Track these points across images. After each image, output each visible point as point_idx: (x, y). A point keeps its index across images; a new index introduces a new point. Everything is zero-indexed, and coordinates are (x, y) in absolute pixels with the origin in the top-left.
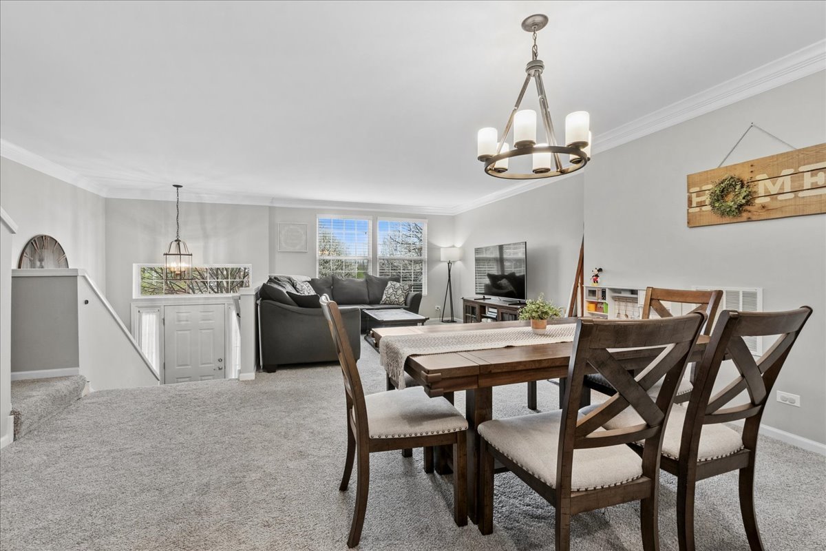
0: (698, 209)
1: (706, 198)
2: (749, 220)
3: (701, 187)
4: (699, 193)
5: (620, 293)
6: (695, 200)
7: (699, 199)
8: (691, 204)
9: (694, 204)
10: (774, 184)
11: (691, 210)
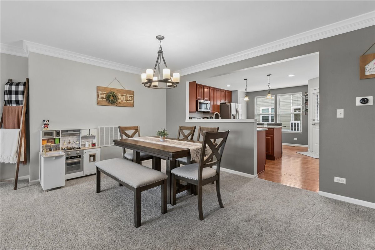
0: (101, 99)
1: (104, 96)
2: (116, 106)
3: (102, 92)
4: (102, 94)
5: (67, 132)
6: (100, 96)
7: (102, 96)
8: (99, 97)
9: (100, 97)
10: (122, 97)
11: (99, 99)
